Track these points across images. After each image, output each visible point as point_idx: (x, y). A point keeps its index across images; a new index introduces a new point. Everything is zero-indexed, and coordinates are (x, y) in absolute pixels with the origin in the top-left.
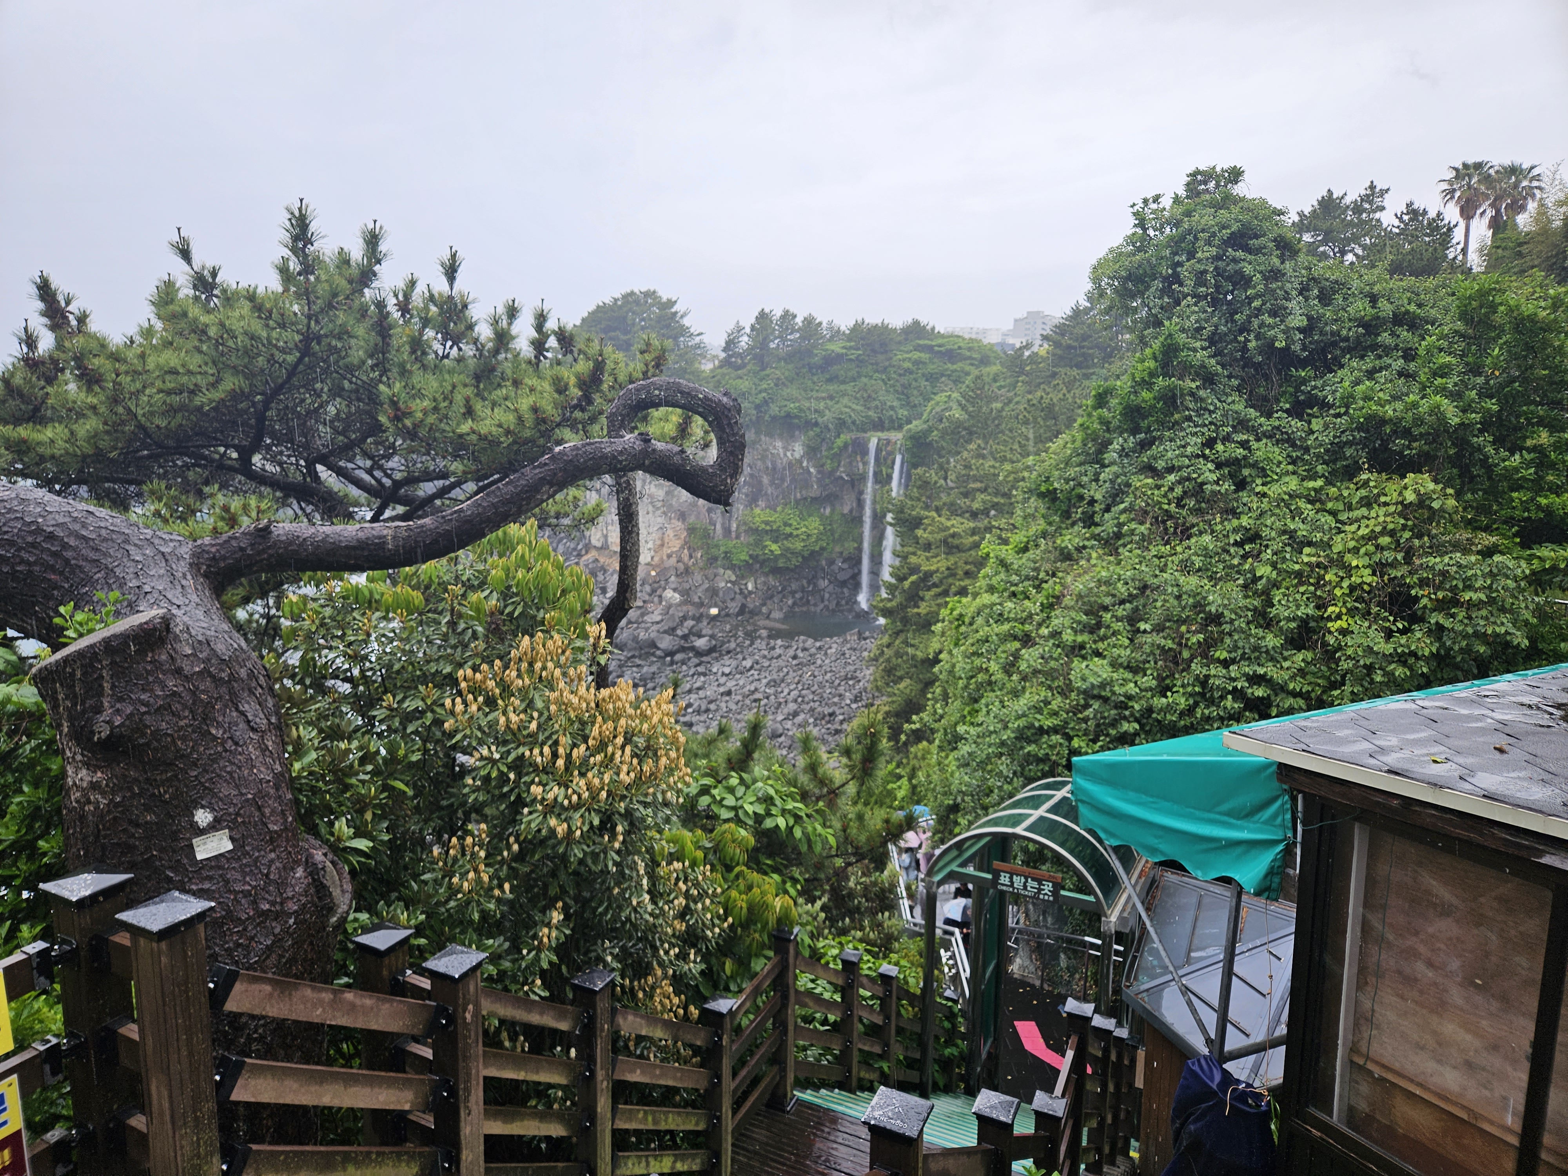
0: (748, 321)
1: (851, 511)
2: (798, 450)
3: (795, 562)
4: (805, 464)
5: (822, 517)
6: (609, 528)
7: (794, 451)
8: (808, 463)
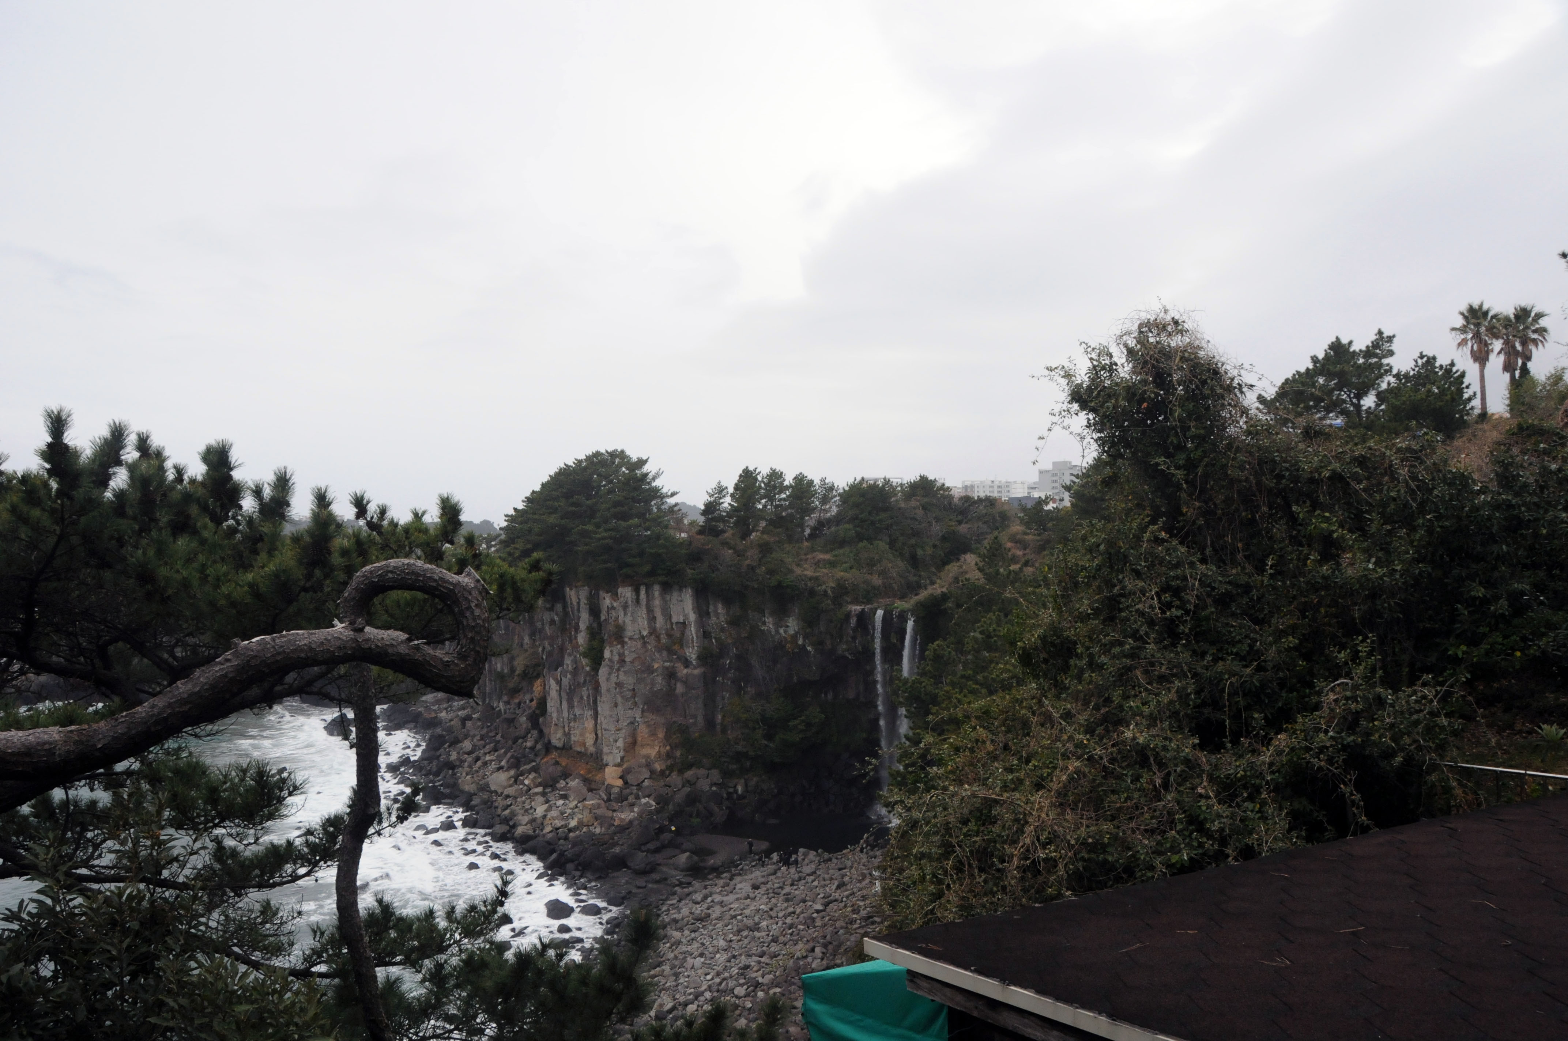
0: (730, 482)
1: (860, 693)
2: (793, 624)
3: (793, 756)
4: (801, 641)
5: (823, 703)
6: (572, 724)
7: (788, 626)
8: (804, 640)
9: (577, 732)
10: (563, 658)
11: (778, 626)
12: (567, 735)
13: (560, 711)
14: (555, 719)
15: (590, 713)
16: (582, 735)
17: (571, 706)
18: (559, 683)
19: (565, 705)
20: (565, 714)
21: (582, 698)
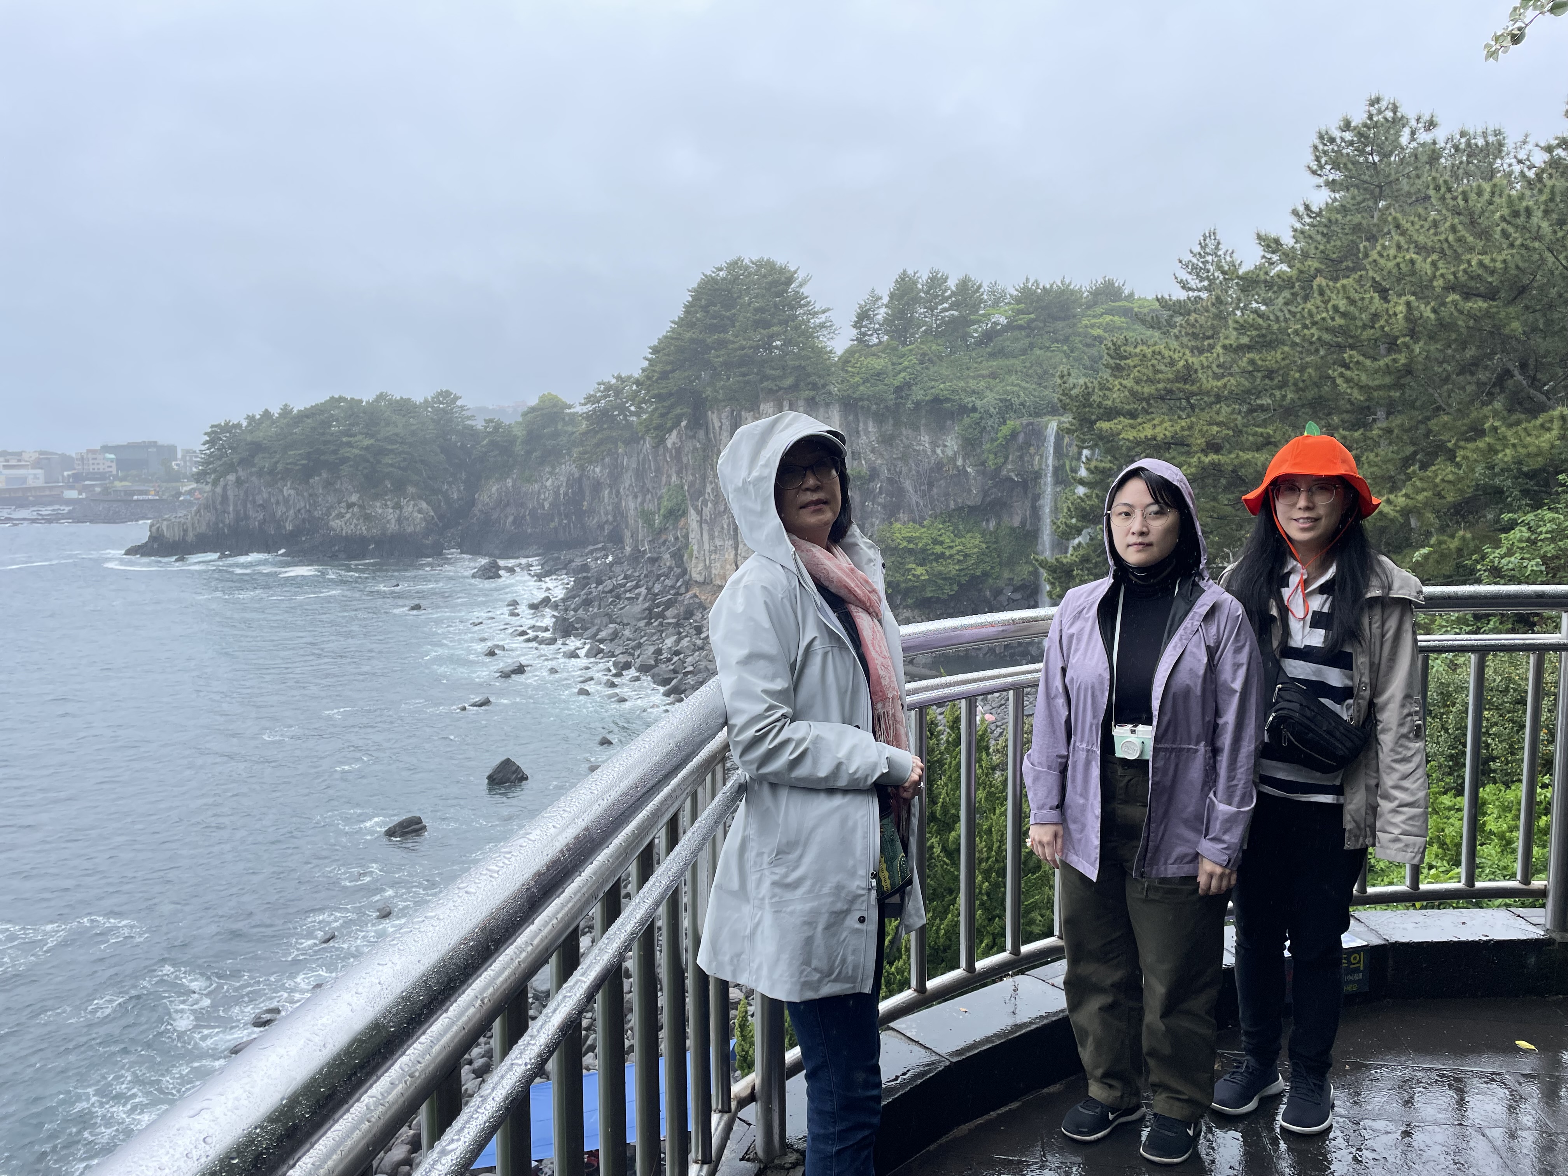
1: (1023, 523)
2: (951, 444)
3: (949, 590)
4: (959, 463)
5: (983, 534)
6: (713, 557)
7: (946, 446)
8: (964, 461)
9: (718, 565)
10: (704, 487)
11: (934, 444)
12: (708, 568)
13: (701, 542)
14: (695, 553)
15: (731, 542)
16: (722, 567)
17: (712, 538)
18: (700, 513)
19: (706, 537)
20: (706, 547)
21: (723, 528)
